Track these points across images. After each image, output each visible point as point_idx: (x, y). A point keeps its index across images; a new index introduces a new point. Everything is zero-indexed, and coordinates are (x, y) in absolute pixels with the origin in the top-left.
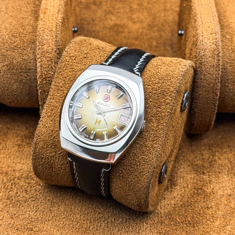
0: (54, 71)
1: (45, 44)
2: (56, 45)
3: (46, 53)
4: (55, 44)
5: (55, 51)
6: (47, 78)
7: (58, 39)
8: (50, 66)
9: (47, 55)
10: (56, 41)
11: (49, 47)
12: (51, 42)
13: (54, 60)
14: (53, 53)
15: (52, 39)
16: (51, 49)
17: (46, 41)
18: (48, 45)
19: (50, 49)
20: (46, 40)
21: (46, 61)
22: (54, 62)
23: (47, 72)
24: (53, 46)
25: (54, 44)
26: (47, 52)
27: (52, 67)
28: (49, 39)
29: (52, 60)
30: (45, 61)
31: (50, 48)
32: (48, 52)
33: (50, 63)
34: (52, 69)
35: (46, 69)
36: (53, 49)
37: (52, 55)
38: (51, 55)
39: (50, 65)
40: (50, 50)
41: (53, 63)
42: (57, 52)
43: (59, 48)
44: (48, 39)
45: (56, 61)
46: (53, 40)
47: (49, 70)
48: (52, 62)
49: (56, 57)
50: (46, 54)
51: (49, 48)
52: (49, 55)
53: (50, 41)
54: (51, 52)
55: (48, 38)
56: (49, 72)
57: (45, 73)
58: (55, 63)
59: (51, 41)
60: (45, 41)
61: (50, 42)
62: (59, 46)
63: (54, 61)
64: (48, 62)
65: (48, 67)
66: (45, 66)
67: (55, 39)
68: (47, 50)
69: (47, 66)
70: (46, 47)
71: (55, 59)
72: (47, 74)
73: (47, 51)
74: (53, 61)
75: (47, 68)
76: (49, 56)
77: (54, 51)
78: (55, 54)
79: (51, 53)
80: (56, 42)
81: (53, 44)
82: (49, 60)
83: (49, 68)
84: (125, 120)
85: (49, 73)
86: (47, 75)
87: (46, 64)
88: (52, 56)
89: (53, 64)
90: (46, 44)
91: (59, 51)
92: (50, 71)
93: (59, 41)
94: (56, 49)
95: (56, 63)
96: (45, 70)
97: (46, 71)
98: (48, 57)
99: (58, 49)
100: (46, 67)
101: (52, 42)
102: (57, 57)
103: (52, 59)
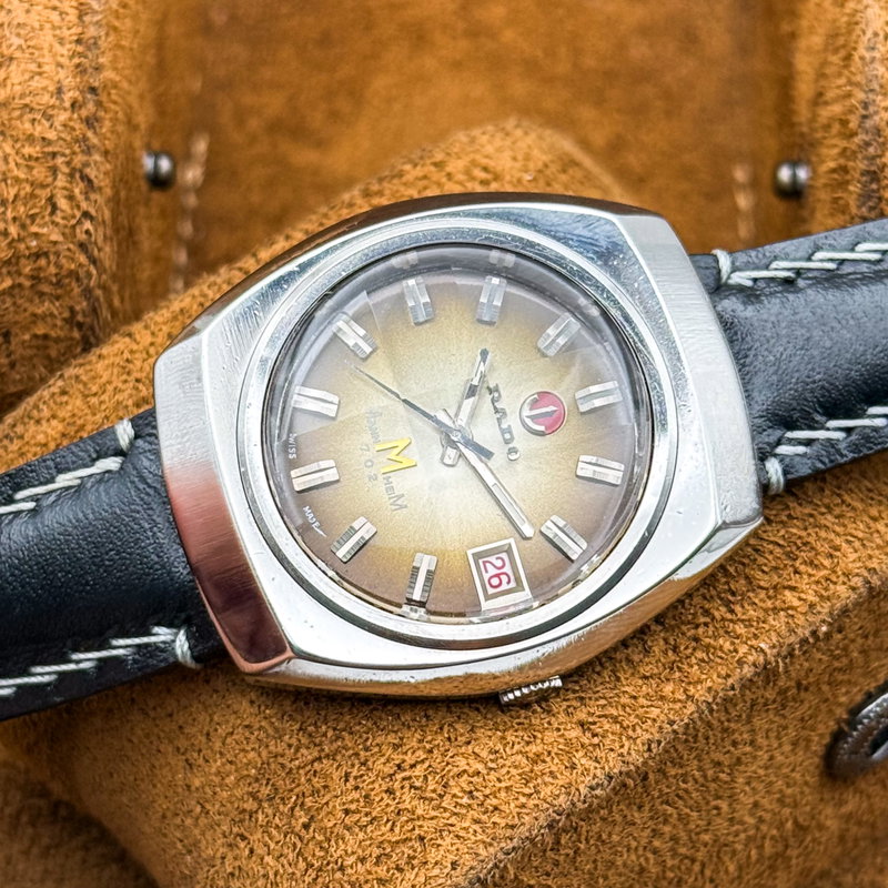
0: (61, 222)
1: (11, 59)
2: (78, 66)
3: (17, 113)
4: (76, 60)
5: (73, 105)
6: (23, 261)
7: (92, 31)
8: (38, 192)
9: (28, 125)
10: (78, 41)
11: (40, 74)
12: (51, 46)
13: (64, 155)
14: (63, 117)
15: (54, 28)
16: (52, 88)
17: (21, 42)
18: (33, 67)
19: (44, 89)
20: (22, 32)
21: (20, 161)
22: (67, 170)
23: (23, 226)
24: (62, 74)
25: (71, 58)
26: (26, 105)
27: (51, 200)
28: (37, 25)
29: (54, 155)
30: (12, 165)
31: (45, 82)
32: (32, 109)
33: (39, 172)
34: (54, 208)
35: (14, 209)
36: (59, 91)
37: (57, 124)
38: (47, 124)
39: (43, 186)
40: (46, 99)
41: (60, 176)
42: (84, 113)
43: (96, 84)
44: (33, 29)
45: (79, 166)
46: (66, 33)
47: (33, 217)
48: (54, 170)
49: (77, 141)
50: (20, 117)
51: (37, 83)
52: (39, 128)
53: (47, 38)
54: (50, 112)
55: (34, 20)
56: (34, 229)
57: (13, 230)
58: (71, 175)
59: (49, 38)
60: (16, 41)
61: (46, 46)
62: (98, 69)
63: (68, 163)
64: (30, 168)
65: (33, 196)
66: (13, 192)
67: (73, 31)
68: (22, 96)
69: (22, 193)
70: (21, 79)
71: (74, 153)
72: (20, 239)
73: (27, 100)
74: (60, 160)
75: (25, 205)
76: (38, 131)
77: (67, 104)
78: (70, 119)
79: (49, 118)
80: (80, 49)
81: (64, 61)
82: (37, 159)
83: (34, 206)
84: (495, 581)
85: (36, 235)
86: (22, 246)
87: (17, 180)
88: (51, 135)
89: (61, 181)
90: (18, 54)
91: (99, 104)
92: (38, 221)
93: (96, 39)
94: (81, 92)
95: (77, 175)
96: (10, 214)
97: (14, 219)
98: (30, 139)
99: (93, 90)
100: (16, 196)
101: (57, 47)
102: (85, 139)
103: (56, 149)
